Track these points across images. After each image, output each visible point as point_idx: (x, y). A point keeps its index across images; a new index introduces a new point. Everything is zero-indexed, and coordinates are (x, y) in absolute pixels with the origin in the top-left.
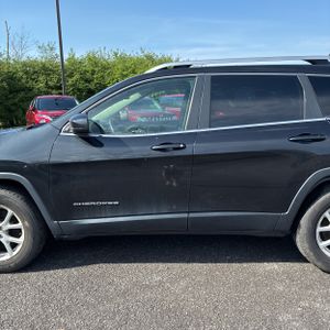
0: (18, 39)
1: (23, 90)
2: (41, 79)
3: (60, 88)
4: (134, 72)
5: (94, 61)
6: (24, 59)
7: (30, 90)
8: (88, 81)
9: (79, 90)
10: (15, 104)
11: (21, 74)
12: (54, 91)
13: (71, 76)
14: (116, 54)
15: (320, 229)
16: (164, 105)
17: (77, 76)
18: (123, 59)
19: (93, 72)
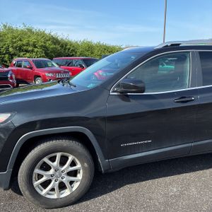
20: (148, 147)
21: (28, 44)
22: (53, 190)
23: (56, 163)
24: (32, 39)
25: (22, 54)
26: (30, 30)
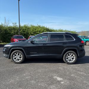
0: (7, 21)
1: (8, 33)
2: (13, 31)
3: (17, 33)
4: (35, 30)
5: (26, 27)
6: (9, 26)
7: (10, 33)
8: (24, 32)
9: (22, 34)
10: (6, 37)
11: (8, 30)
12: (16, 34)
13: (20, 30)
14: (31, 25)
15: (66, 57)
16: (43, 38)
17: (21, 30)
18: (33, 27)
19: (25, 30)
20: (36, 54)
21: (38, 31)
22: (16, 60)
23: (17, 55)
24: (39, 29)
25: (35, 34)
26: (39, 26)
